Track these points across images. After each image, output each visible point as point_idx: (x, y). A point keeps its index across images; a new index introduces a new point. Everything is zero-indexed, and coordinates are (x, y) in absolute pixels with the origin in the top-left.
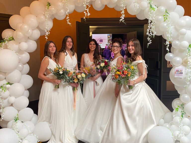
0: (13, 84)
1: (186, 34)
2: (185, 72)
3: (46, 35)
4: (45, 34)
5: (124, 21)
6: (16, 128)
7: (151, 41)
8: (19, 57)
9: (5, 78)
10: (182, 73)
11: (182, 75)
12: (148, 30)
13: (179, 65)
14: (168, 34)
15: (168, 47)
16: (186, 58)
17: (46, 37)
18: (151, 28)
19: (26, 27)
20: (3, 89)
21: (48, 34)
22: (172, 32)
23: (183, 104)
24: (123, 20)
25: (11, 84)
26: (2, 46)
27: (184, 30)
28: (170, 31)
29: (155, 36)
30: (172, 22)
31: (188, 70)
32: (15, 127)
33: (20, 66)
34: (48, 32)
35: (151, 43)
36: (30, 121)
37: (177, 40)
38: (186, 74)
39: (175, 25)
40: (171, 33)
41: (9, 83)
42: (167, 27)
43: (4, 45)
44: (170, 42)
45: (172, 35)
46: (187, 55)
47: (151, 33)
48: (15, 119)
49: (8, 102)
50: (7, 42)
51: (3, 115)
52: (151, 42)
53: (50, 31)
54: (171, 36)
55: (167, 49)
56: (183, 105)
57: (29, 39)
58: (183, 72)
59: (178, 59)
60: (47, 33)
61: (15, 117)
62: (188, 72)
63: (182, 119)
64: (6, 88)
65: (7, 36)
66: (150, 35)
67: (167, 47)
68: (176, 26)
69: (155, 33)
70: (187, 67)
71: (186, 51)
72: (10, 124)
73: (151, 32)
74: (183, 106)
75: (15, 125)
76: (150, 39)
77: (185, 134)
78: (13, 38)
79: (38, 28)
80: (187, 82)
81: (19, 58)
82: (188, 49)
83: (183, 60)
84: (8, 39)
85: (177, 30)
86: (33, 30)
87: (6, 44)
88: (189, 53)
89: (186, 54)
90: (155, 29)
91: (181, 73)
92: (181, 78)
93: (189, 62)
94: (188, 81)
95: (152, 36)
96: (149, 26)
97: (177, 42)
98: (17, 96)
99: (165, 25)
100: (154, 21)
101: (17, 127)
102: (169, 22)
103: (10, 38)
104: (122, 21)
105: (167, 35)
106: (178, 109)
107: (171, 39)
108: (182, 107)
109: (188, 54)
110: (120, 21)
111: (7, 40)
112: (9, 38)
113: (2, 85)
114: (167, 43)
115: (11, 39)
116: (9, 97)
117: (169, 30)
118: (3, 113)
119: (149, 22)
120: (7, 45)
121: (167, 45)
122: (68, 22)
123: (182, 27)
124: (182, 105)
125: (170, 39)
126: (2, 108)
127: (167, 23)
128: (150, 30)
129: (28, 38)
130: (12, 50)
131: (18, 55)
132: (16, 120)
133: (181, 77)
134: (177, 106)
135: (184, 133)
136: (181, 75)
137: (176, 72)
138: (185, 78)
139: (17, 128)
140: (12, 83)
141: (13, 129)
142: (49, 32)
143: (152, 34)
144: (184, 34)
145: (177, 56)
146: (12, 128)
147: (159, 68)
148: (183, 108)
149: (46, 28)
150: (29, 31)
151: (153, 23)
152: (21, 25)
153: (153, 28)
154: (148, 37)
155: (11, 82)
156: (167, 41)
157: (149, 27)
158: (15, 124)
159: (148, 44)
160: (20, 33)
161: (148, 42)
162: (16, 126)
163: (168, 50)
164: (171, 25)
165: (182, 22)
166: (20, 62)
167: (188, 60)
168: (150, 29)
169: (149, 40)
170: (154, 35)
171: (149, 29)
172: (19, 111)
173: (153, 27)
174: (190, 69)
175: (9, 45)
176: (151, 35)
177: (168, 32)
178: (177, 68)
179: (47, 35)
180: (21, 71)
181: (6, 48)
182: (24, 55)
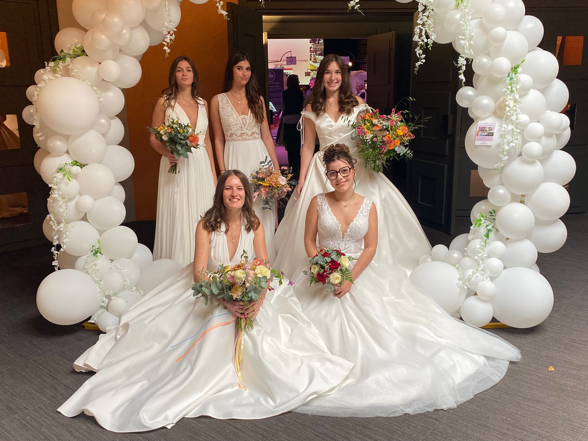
0: (87, 165)
1: (506, 40)
2: (500, 130)
3: (166, 42)
4: (164, 41)
5: (359, 5)
6: (95, 270)
7: (424, 56)
8: (99, 98)
9: (67, 152)
10: (492, 134)
11: (492, 140)
12: (417, 30)
13: (487, 115)
14: (464, 40)
15: (464, 73)
16: (502, 99)
17: (166, 48)
18: (423, 25)
19: (116, 20)
20: (64, 175)
21: (171, 40)
22: (472, 34)
23: (493, 210)
24: (357, 3)
25: (82, 166)
26: (57, 69)
27: (500, 30)
28: (468, 32)
29: (434, 43)
30: (474, 10)
31: (505, 126)
32: (94, 267)
33: (103, 121)
34: (171, 35)
35: (424, 61)
36: (128, 258)
37: (487, 54)
38: (502, 136)
39: (481, 18)
40: (471, 38)
41: (76, 163)
42: (461, 22)
43: (61, 68)
44: (467, 59)
45: (472, 42)
46: (506, 92)
47: (424, 37)
48: (92, 251)
49: (77, 207)
50: (68, 59)
51: (66, 237)
52: (423, 59)
53: (174, 32)
54: (470, 45)
55: (462, 77)
56: (495, 212)
57: (121, 52)
58: (495, 131)
59: (486, 101)
60: (169, 36)
61: (93, 246)
62: (505, 131)
63: (487, 241)
64: (70, 172)
65: (69, 46)
66: (421, 43)
67: (461, 72)
68: (483, 19)
69: (433, 37)
70: (504, 119)
71: (505, 81)
72: (80, 262)
73: (423, 34)
74: (493, 214)
75: (92, 263)
76: (421, 52)
77: (492, 276)
78: (83, 51)
79: (144, 24)
80: (503, 154)
81: (100, 100)
82: (509, 76)
83: (497, 103)
84: (71, 52)
85: (485, 29)
86: (132, 29)
87: (67, 64)
88: (510, 87)
89: (504, 89)
90: (432, 28)
91: (489, 133)
92: (489, 146)
93: (509, 107)
94: (505, 153)
95: (427, 44)
96: (420, 18)
97: (485, 60)
98: (97, 196)
99: (458, 16)
100: (431, 7)
101: (97, 268)
102: (467, 11)
103: (76, 50)
104: (354, 6)
105: (462, 42)
106: (481, 220)
107: (471, 53)
108: (492, 217)
109: (508, 89)
110: (349, 5)
111: (69, 54)
112: (74, 51)
113: (61, 166)
114: (462, 61)
115: (79, 52)
116: (78, 197)
117: (466, 29)
118: (67, 233)
119: (420, 10)
120: (69, 67)
121: (461, 67)
122: (220, 8)
123: (497, 22)
124: (491, 213)
125: (468, 52)
126: (64, 221)
127: (461, 13)
128: (421, 30)
129: (120, 50)
130: (83, 81)
131: (97, 93)
132: (96, 252)
133: (489, 143)
134: (478, 214)
135: (489, 273)
136: (489, 140)
137: (480, 133)
138: (499, 146)
139: (98, 270)
140: (83, 163)
141: (87, 273)
142: (174, 35)
143: (425, 40)
144: (501, 40)
145: (484, 93)
146: (84, 270)
147: (450, 132)
148: (494, 219)
149: (167, 24)
150: (124, 31)
151: (430, 11)
152: (104, 16)
153: (429, 25)
154: (418, 48)
155: (80, 161)
156: (461, 57)
157: (419, 21)
158: (92, 261)
159: (417, 64)
160: (103, 37)
161: (418, 60)
162: (95, 265)
163: (462, 80)
164: (470, 17)
165: (498, 9)
166: (102, 110)
167: (507, 103)
168: (422, 28)
169: (419, 54)
170: (430, 42)
171: (419, 26)
172: (101, 232)
173: (429, 22)
174: (510, 125)
175: (73, 68)
176: (423, 41)
177: (464, 35)
178: (482, 122)
179: (168, 43)
180: (104, 135)
181: (67, 73)
182: (110, 94)
